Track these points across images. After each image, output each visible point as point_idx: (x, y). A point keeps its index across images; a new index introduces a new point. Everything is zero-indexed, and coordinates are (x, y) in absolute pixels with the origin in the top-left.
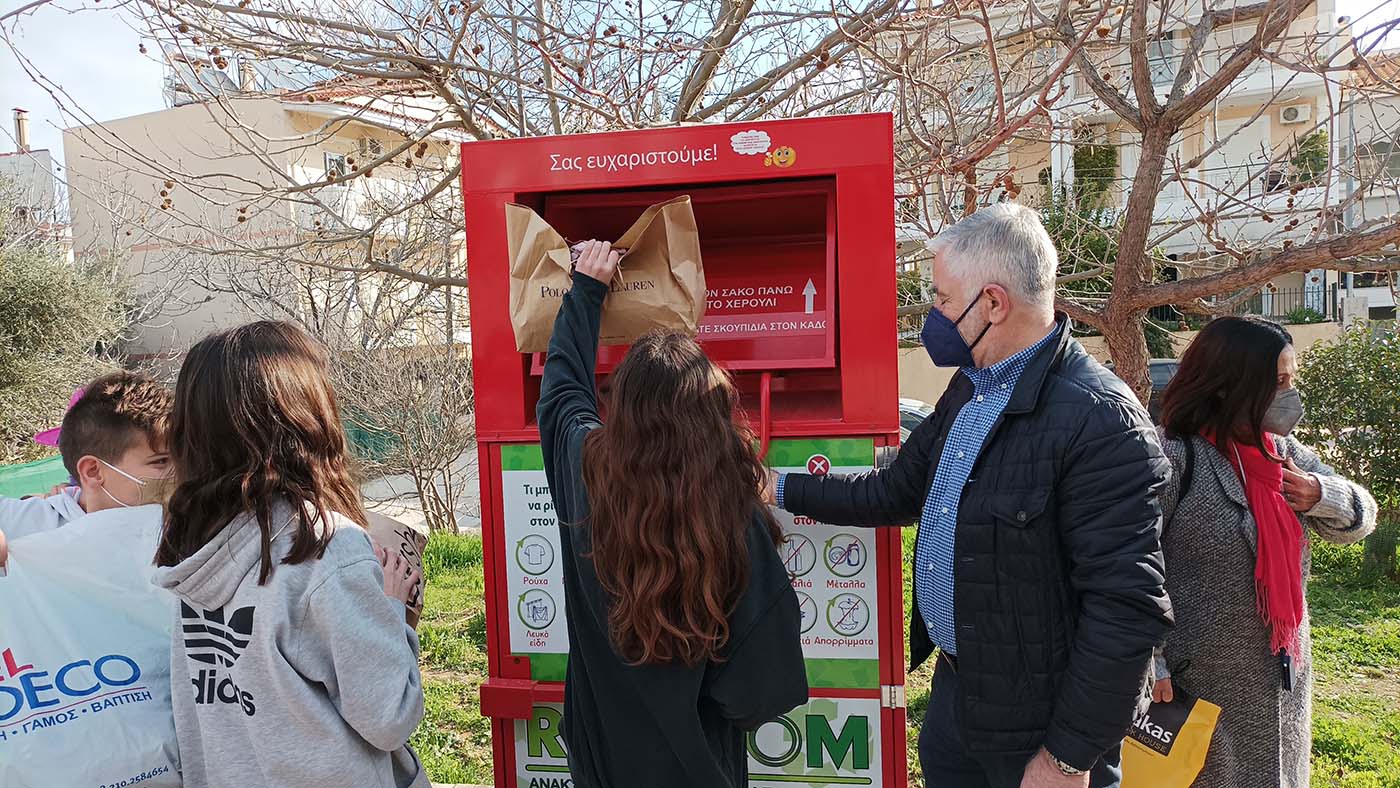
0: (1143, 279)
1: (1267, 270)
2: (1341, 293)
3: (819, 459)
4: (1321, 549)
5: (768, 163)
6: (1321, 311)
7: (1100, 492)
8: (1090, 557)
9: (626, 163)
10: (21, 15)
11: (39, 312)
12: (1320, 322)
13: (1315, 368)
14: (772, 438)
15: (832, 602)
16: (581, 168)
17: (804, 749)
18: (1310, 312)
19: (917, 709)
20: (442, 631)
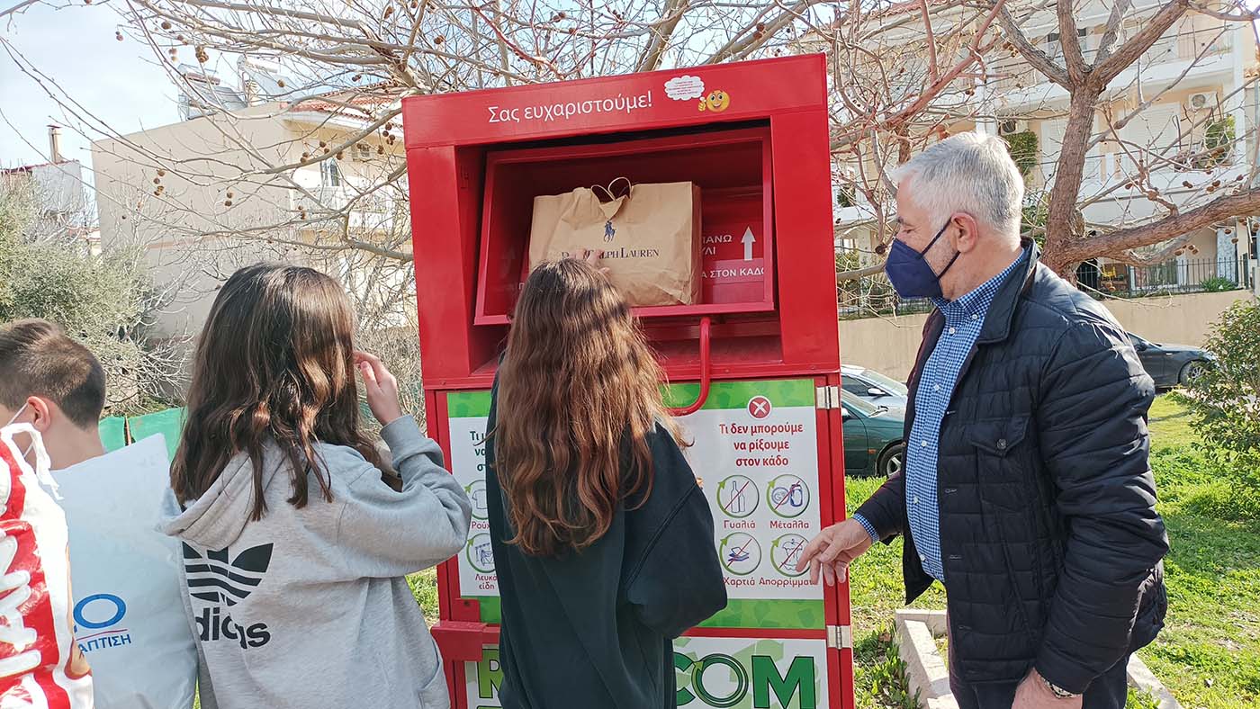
0: (1074, 233)
1: (1199, 218)
2: (1252, 263)
3: (760, 401)
4: (1245, 497)
5: (702, 108)
6: (1234, 280)
7: (1081, 415)
8: (1076, 482)
9: (562, 112)
10: (14, 14)
11: (63, 299)
12: (1233, 289)
13: (1235, 327)
14: (712, 380)
15: (776, 543)
16: (518, 120)
17: (750, 690)
18: (1223, 281)
19: (864, 651)
20: (418, 579)
